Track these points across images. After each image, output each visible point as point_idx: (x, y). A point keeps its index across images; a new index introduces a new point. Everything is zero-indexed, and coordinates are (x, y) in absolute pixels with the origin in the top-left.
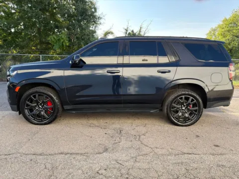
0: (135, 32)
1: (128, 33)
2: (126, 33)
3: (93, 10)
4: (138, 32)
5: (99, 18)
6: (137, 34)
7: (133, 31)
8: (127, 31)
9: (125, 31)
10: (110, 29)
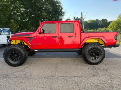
0: (79, 18)
1: (75, 19)
2: (74, 19)
3: (60, 9)
4: (81, 18)
5: (64, 12)
6: (80, 19)
7: (78, 18)
8: (75, 17)
9: (73, 18)
10: (69, 18)
